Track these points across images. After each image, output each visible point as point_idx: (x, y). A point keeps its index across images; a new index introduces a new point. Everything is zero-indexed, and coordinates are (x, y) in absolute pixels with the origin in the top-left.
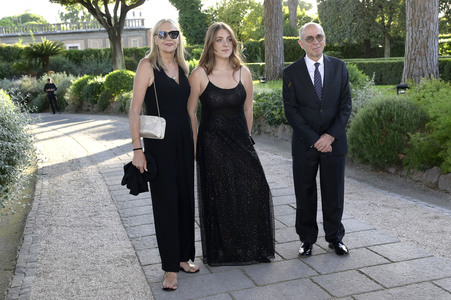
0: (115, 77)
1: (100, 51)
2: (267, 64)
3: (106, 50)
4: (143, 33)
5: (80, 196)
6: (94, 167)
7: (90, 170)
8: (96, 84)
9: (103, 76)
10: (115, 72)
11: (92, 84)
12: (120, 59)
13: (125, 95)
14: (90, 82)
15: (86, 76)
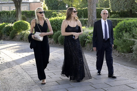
0: (19, 24)
1: (9, 12)
2: (89, 19)
3: (12, 12)
4: (28, 5)
5: (18, 80)
6: (18, 66)
7: (17, 67)
8: (9, 27)
9: (12, 23)
10: (18, 21)
11: (7, 27)
12: (20, 16)
13: (23, 32)
14: (6, 26)
15: (4, 23)
